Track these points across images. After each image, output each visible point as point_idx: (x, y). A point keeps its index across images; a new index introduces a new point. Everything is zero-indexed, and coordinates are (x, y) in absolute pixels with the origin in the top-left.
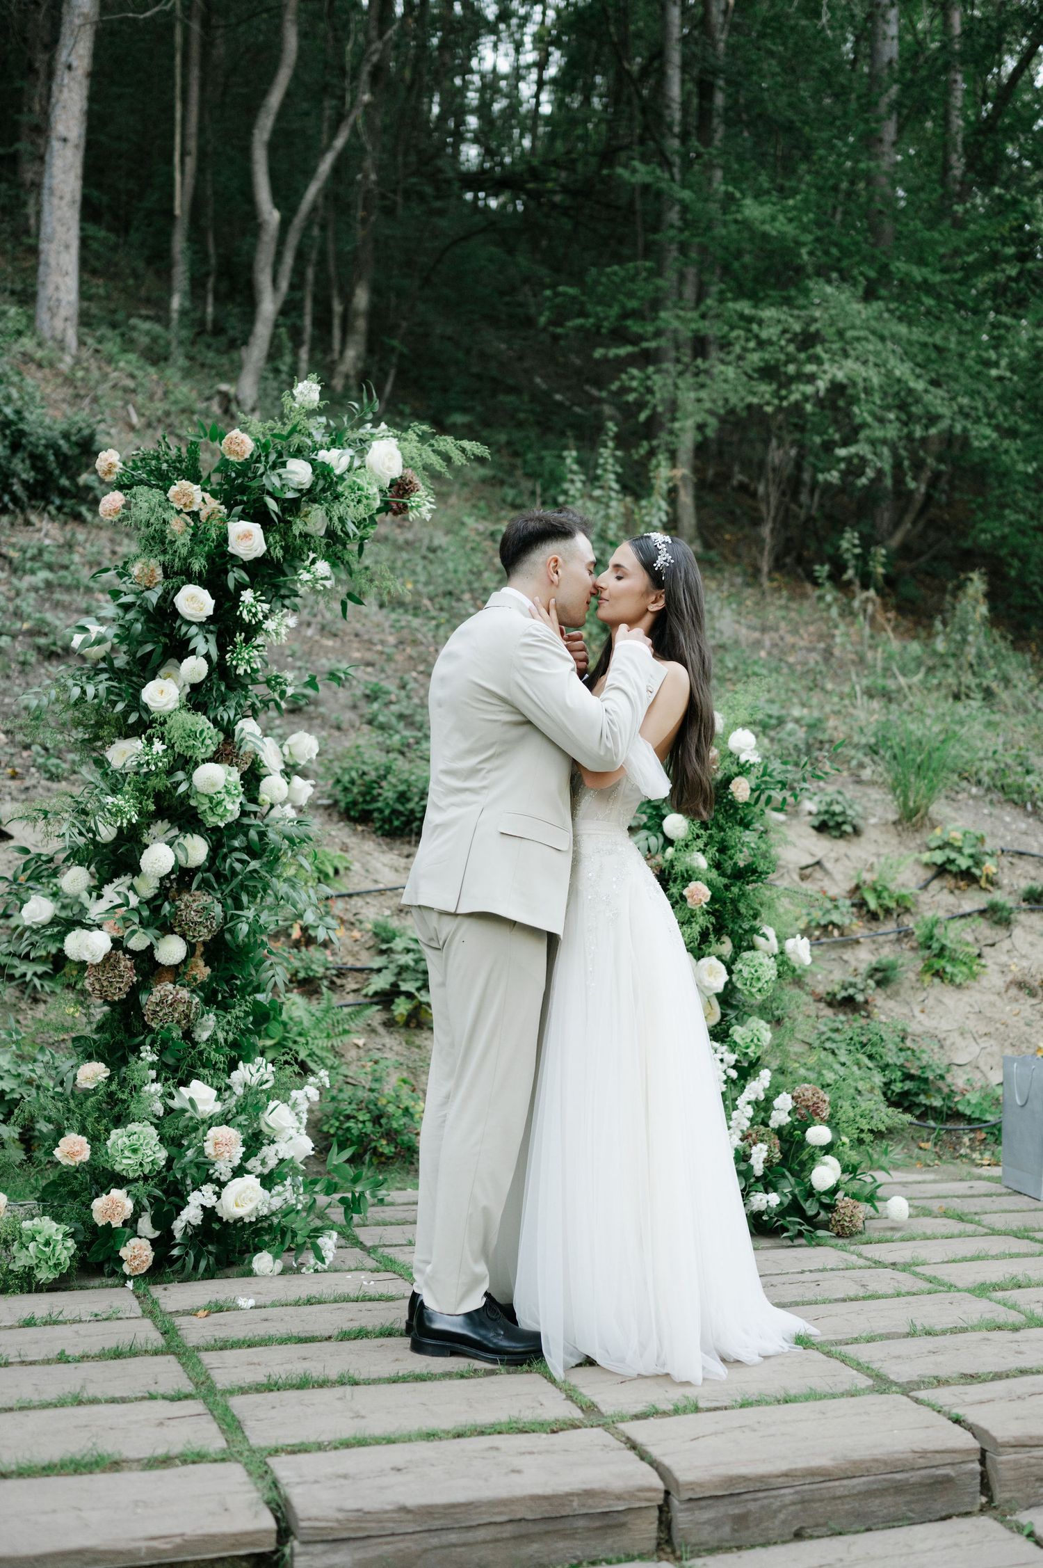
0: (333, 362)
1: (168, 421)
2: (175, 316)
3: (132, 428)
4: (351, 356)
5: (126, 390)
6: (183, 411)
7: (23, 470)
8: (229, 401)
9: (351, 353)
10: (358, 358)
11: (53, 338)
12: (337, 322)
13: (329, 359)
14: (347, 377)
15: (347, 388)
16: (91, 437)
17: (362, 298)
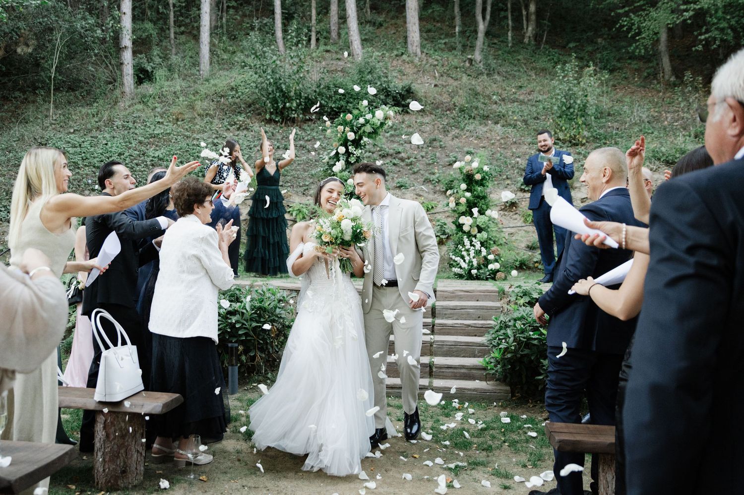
0: (524, 33)
1: (448, 73)
2: (457, 34)
3: (435, 77)
4: (530, 30)
5: (435, 66)
6: (454, 68)
7: (390, 100)
8: (472, 60)
9: (530, 29)
10: (533, 29)
11: (413, 53)
12: (524, 18)
13: (522, 32)
14: (530, 37)
15: (529, 41)
16: (410, 88)
17: (532, 8)
